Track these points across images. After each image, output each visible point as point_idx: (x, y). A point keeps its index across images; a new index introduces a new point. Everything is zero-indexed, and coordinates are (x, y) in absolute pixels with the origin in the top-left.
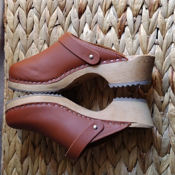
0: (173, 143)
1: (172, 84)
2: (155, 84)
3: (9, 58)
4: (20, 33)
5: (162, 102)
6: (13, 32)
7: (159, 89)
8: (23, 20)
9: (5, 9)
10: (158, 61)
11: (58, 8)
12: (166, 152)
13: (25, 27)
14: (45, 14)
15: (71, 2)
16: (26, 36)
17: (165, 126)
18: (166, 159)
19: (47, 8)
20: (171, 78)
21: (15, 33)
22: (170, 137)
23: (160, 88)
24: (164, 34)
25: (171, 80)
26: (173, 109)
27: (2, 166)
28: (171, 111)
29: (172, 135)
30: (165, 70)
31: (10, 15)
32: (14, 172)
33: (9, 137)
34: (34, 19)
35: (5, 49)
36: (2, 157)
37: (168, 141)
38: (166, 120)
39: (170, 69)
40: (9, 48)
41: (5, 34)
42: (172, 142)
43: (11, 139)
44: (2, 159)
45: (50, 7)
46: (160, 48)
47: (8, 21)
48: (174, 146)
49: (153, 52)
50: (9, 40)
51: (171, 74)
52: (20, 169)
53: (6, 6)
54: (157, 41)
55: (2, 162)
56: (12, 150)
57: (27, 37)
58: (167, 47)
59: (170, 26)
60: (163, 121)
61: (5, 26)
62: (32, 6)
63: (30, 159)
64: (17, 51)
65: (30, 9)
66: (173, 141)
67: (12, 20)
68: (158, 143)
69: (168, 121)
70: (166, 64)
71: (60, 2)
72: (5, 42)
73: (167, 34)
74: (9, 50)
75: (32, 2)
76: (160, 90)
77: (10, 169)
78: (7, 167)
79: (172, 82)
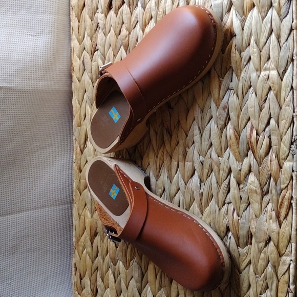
0: (254, 230)
1: (251, 145)
2: (230, 145)
3: (77, 113)
4: (86, 82)
5: (240, 170)
6: (79, 81)
7: (236, 152)
8: (88, 67)
9: (72, 53)
10: (232, 113)
11: (122, 47)
12: (245, 241)
13: (90, 74)
14: (109, 57)
15: (134, 39)
16: (91, 85)
17: (243, 206)
18: (246, 252)
19: (111, 49)
20: (249, 137)
21: (81, 82)
22: (250, 221)
23: (237, 150)
24: (239, 75)
25: (249, 140)
26: (252, 182)
27: (74, 244)
28: (250, 184)
29: (252, 219)
30: (243, 127)
31: (76, 61)
32: (84, 252)
33: (78, 209)
34: (99, 64)
35: (73, 102)
36: (74, 233)
37: (247, 226)
38: (244, 197)
39: (249, 124)
40: (76, 101)
41: (73, 84)
42: (252, 228)
43: (80, 211)
44: (74, 235)
45: (114, 47)
46: (235, 94)
47: (75, 68)
48: (255, 233)
49: (226, 101)
50: (76, 91)
51: (249, 131)
52: (89, 249)
53: (72, 50)
54: (232, 86)
55: (74, 240)
56: (82, 225)
57: (93, 87)
58: (243, 93)
59: (245, 63)
60: (241, 198)
61: (73, 74)
62: (97, 48)
63: (99, 238)
64: (84, 105)
65: (94, 52)
66: (254, 226)
67: (78, 66)
68: (235, 229)
69: (247, 199)
70: (242, 117)
71: (123, 40)
72: (74, 94)
73: (243, 75)
74: (76, 103)
75: (96, 43)
76: (237, 154)
77: (81, 248)
78: (78, 246)
79: (251, 142)
